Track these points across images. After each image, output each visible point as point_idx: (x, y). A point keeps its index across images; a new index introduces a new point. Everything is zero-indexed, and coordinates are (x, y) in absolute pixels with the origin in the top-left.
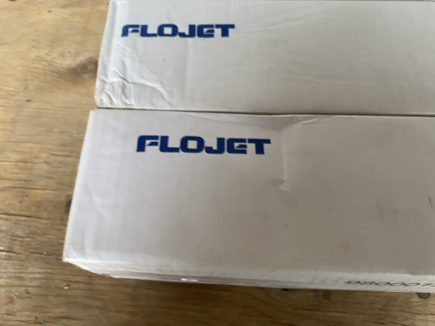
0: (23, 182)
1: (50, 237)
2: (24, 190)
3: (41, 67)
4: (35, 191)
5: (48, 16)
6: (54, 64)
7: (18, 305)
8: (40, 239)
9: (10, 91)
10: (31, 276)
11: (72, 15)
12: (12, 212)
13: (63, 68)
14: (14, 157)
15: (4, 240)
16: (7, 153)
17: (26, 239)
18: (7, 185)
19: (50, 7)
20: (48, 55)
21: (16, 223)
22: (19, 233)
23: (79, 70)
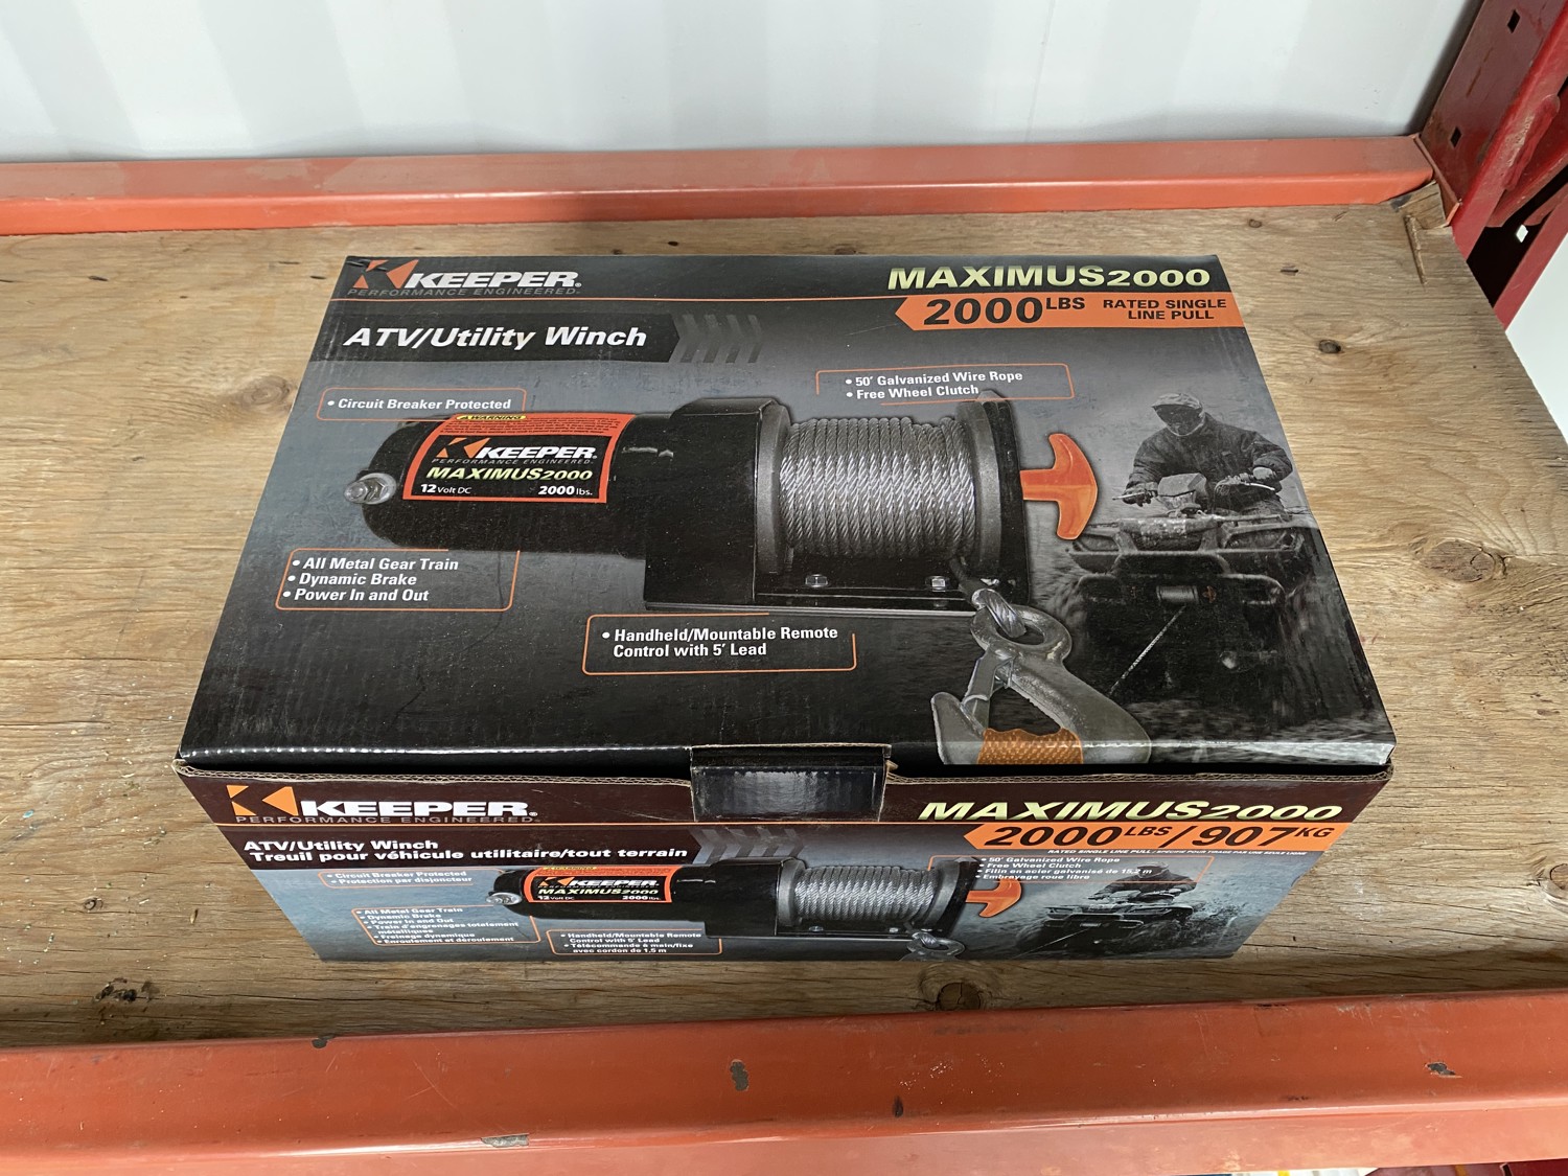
0: (125, 602)
1: (182, 689)
2: (126, 615)
3: (166, 398)
4: (152, 614)
5: (180, 306)
6: (191, 391)
7: (112, 808)
8: (162, 695)
9: (99, 445)
10: (141, 759)
11: (235, 301)
12: (101, 654)
13: (211, 397)
14: (106, 558)
15: (84, 702)
16: (93, 555)
17: (131, 698)
18: (91, 608)
19: (186, 290)
20: (180, 375)
21: (108, 672)
22: (117, 687)
23: (248, 399)
